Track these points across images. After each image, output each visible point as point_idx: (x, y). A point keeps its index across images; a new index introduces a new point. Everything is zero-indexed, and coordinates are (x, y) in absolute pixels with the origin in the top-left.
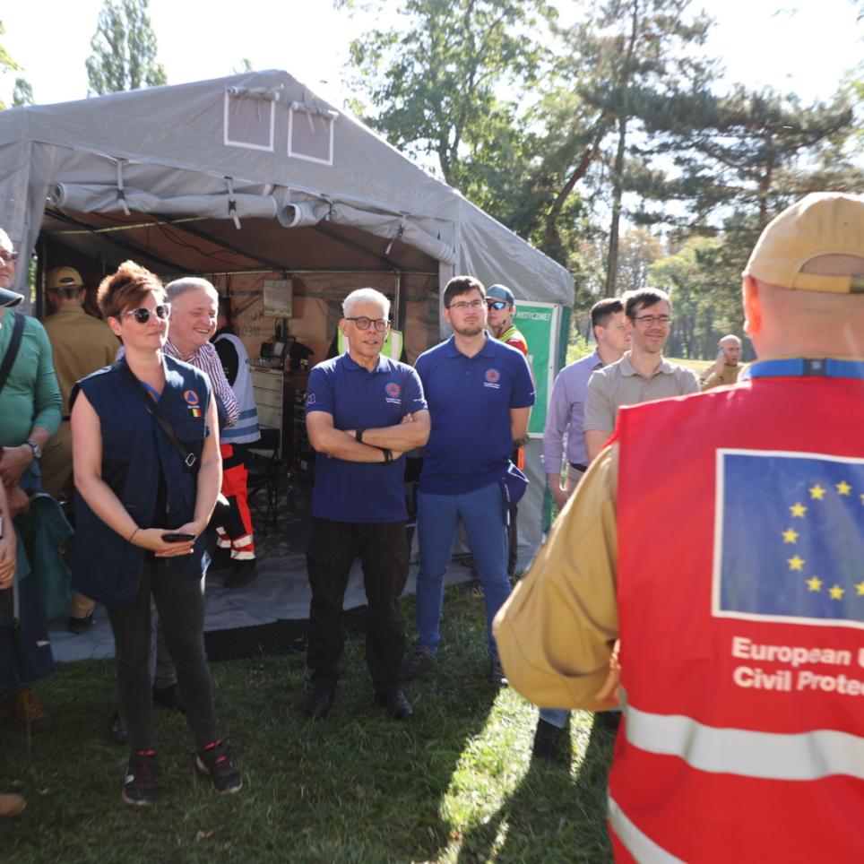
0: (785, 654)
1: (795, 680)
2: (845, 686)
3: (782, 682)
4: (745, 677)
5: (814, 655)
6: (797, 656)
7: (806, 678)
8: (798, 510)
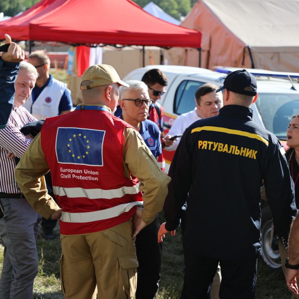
0: (69, 171)
1: (71, 176)
2: (82, 178)
3: (69, 176)
4: (62, 176)
5: (74, 171)
6: (71, 171)
7: (74, 176)
8: (70, 140)
